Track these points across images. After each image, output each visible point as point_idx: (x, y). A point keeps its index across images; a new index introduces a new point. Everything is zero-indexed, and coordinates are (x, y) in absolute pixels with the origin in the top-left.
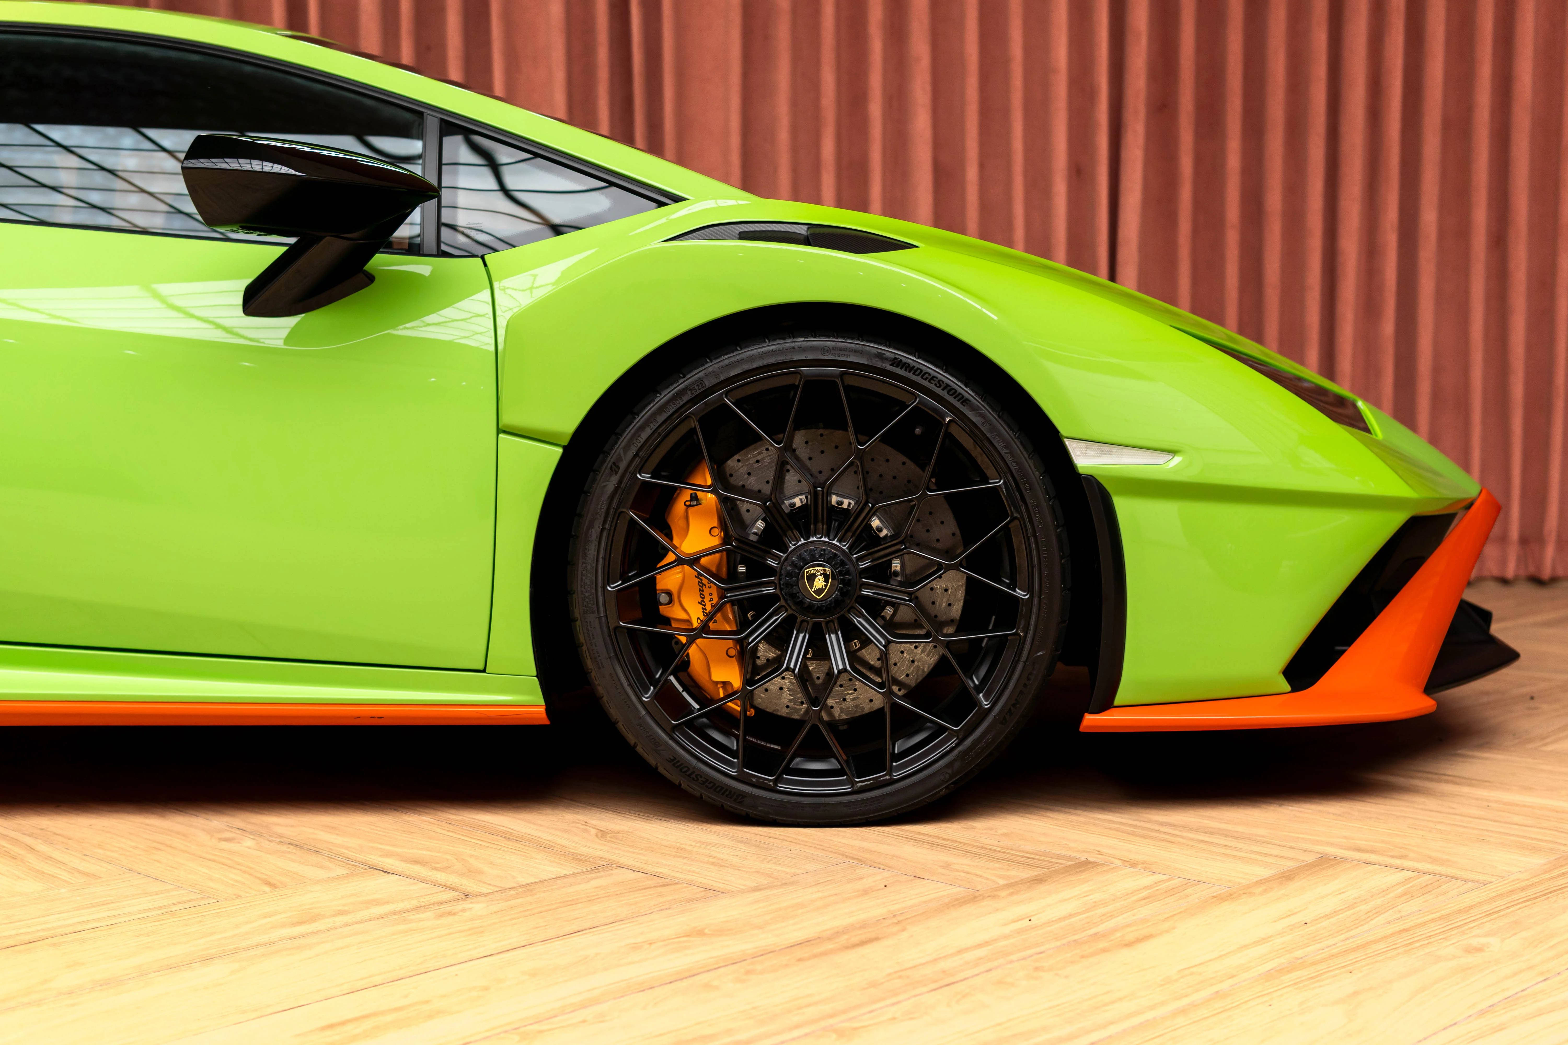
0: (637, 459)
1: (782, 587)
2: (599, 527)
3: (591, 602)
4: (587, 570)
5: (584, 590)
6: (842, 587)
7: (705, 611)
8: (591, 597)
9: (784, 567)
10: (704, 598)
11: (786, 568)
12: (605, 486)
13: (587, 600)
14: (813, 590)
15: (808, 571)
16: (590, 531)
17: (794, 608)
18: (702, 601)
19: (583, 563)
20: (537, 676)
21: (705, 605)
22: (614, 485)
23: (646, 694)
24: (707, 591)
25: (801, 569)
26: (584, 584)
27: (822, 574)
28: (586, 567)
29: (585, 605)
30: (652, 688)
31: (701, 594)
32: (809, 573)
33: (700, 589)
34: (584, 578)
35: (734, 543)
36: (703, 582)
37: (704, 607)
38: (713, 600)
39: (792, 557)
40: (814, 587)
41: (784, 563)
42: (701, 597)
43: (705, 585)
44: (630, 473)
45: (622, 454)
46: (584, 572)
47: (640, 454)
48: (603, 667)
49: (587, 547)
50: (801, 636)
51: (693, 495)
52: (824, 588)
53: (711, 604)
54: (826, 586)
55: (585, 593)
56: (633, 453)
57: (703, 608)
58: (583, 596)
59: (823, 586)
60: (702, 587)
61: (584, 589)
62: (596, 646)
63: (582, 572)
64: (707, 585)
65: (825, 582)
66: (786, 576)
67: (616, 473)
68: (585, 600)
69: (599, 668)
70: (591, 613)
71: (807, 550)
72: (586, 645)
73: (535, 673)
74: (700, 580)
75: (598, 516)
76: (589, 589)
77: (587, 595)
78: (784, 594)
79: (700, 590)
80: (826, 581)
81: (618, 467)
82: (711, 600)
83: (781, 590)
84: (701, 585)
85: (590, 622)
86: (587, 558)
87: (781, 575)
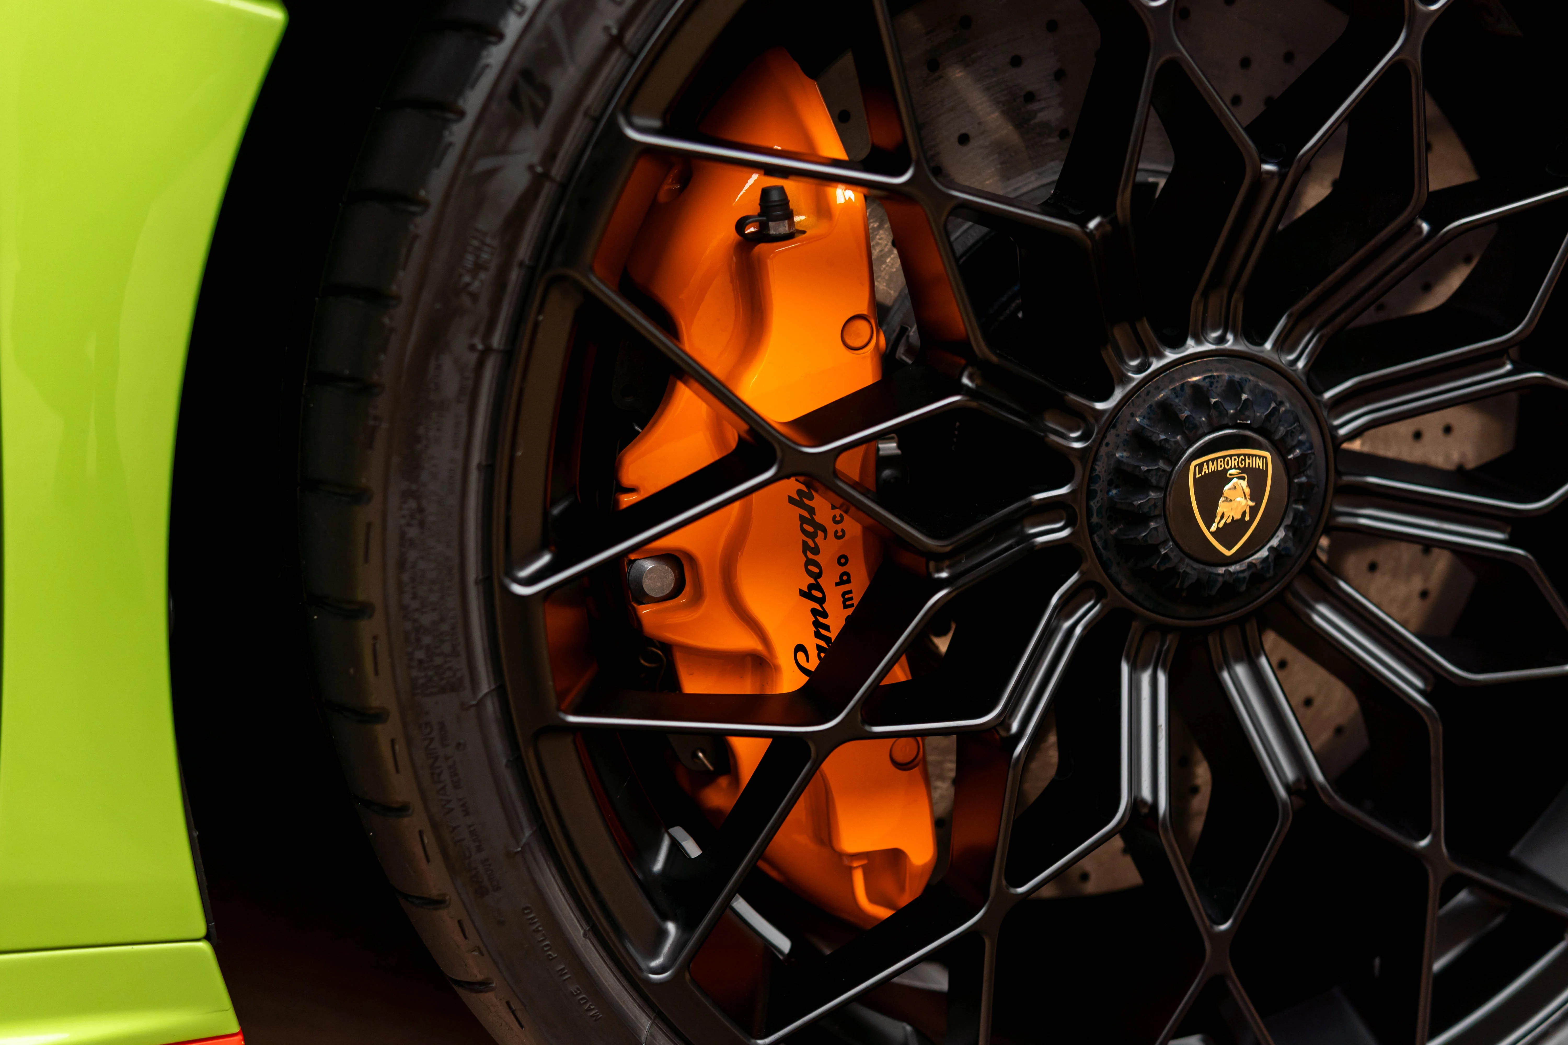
0: (617, 53)
1: (1095, 519)
2: (472, 348)
3: (447, 648)
4: (422, 524)
5: (415, 604)
6: (1302, 513)
7: (821, 619)
8: (445, 627)
9: (1103, 450)
10: (819, 575)
11: (1111, 455)
12: (491, 173)
13: (427, 640)
14: (1214, 528)
15: (1201, 466)
16: (433, 364)
17: (1129, 589)
18: (811, 587)
19: (407, 495)
20: (207, 938)
21: (821, 601)
22: (531, 168)
23: (654, 955)
24: (828, 549)
25: (1172, 456)
26: (413, 580)
27: (1243, 470)
28: (421, 510)
29: (420, 662)
30: (671, 927)
31: (809, 562)
32: (1205, 470)
33: (805, 543)
34: (412, 555)
35: (965, 381)
36: (818, 518)
37: (818, 607)
38: (849, 581)
39: (1132, 415)
40: (1217, 519)
41: (1104, 437)
42: (809, 573)
43: (825, 531)
44: (586, 114)
45: (559, 33)
46: (413, 532)
47: (629, 36)
48: (497, 888)
49: (421, 431)
50: (1145, 678)
51: (775, 196)
52: (1247, 518)
53: (844, 594)
54: (1254, 511)
55: (417, 615)
56: (607, 29)
57: (814, 612)
58: (408, 626)
59: (1244, 513)
60: (813, 536)
61: (415, 597)
62: (467, 813)
63: (403, 535)
64: (831, 528)
65: (1251, 499)
66: (1110, 483)
67: (538, 117)
68: (418, 640)
69: (481, 892)
70: (443, 690)
71: (1182, 386)
72: (427, 809)
73: (200, 927)
74: (806, 514)
75: (466, 301)
76: (434, 598)
77: (426, 620)
78: (1099, 544)
79: (806, 548)
80: (1256, 494)
81: (546, 92)
82: (844, 579)
83: (1092, 529)
84: (810, 529)
85: (442, 726)
86: (424, 476)
87: (1092, 479)
